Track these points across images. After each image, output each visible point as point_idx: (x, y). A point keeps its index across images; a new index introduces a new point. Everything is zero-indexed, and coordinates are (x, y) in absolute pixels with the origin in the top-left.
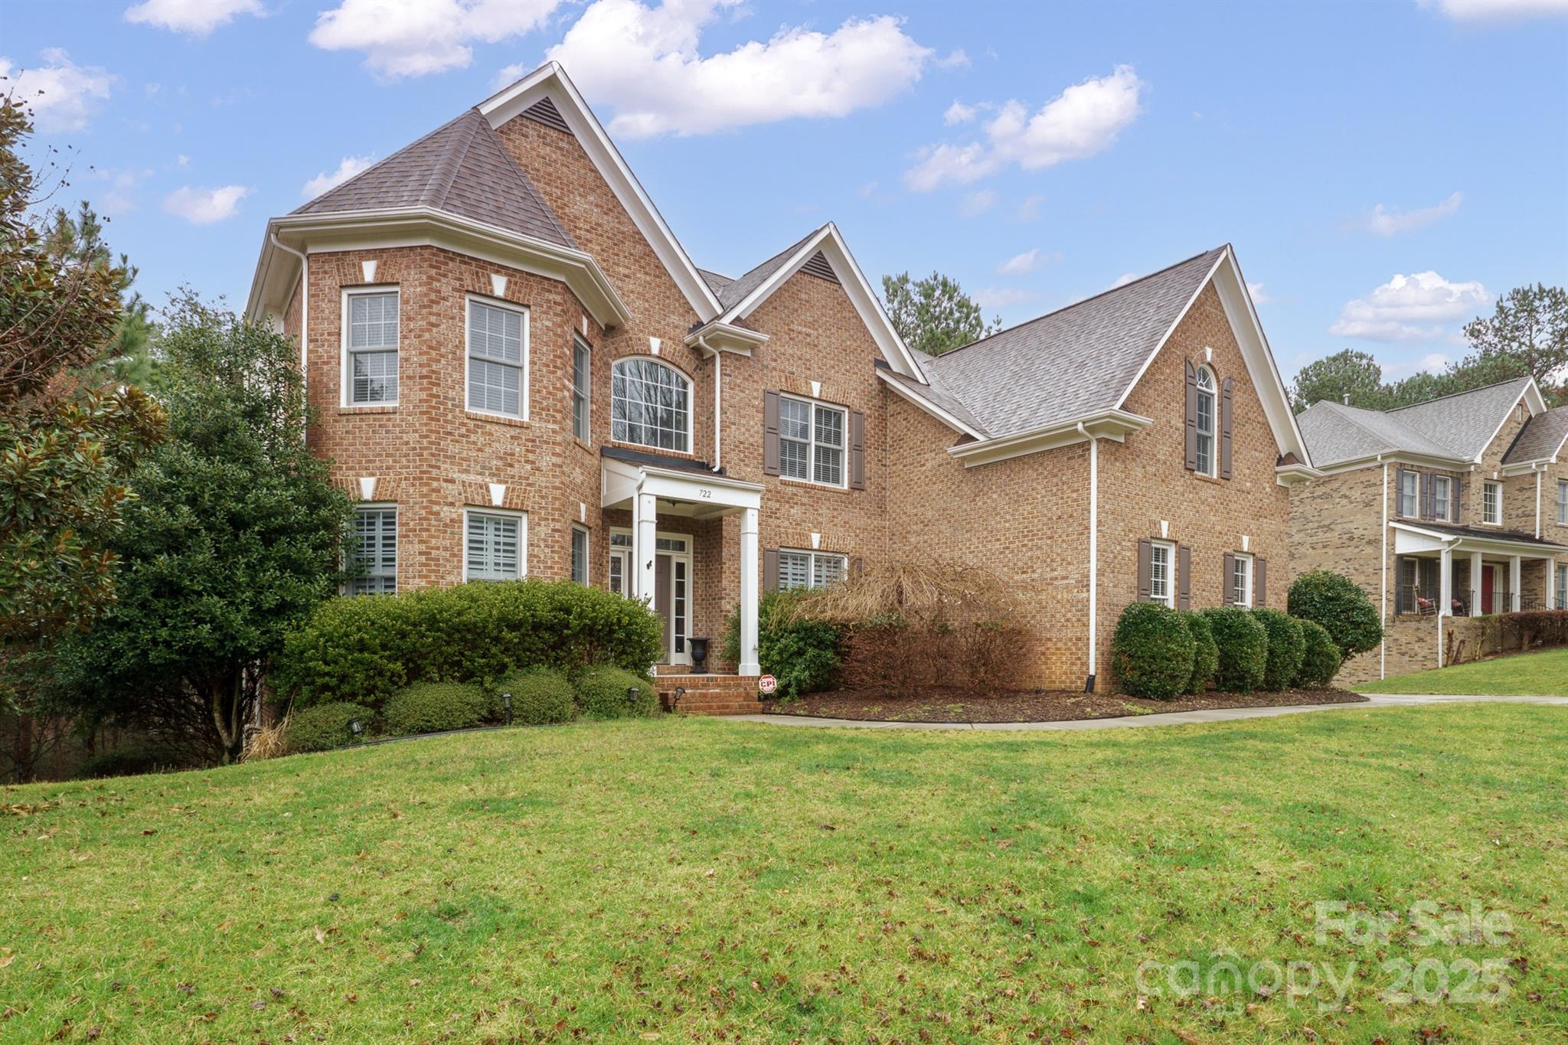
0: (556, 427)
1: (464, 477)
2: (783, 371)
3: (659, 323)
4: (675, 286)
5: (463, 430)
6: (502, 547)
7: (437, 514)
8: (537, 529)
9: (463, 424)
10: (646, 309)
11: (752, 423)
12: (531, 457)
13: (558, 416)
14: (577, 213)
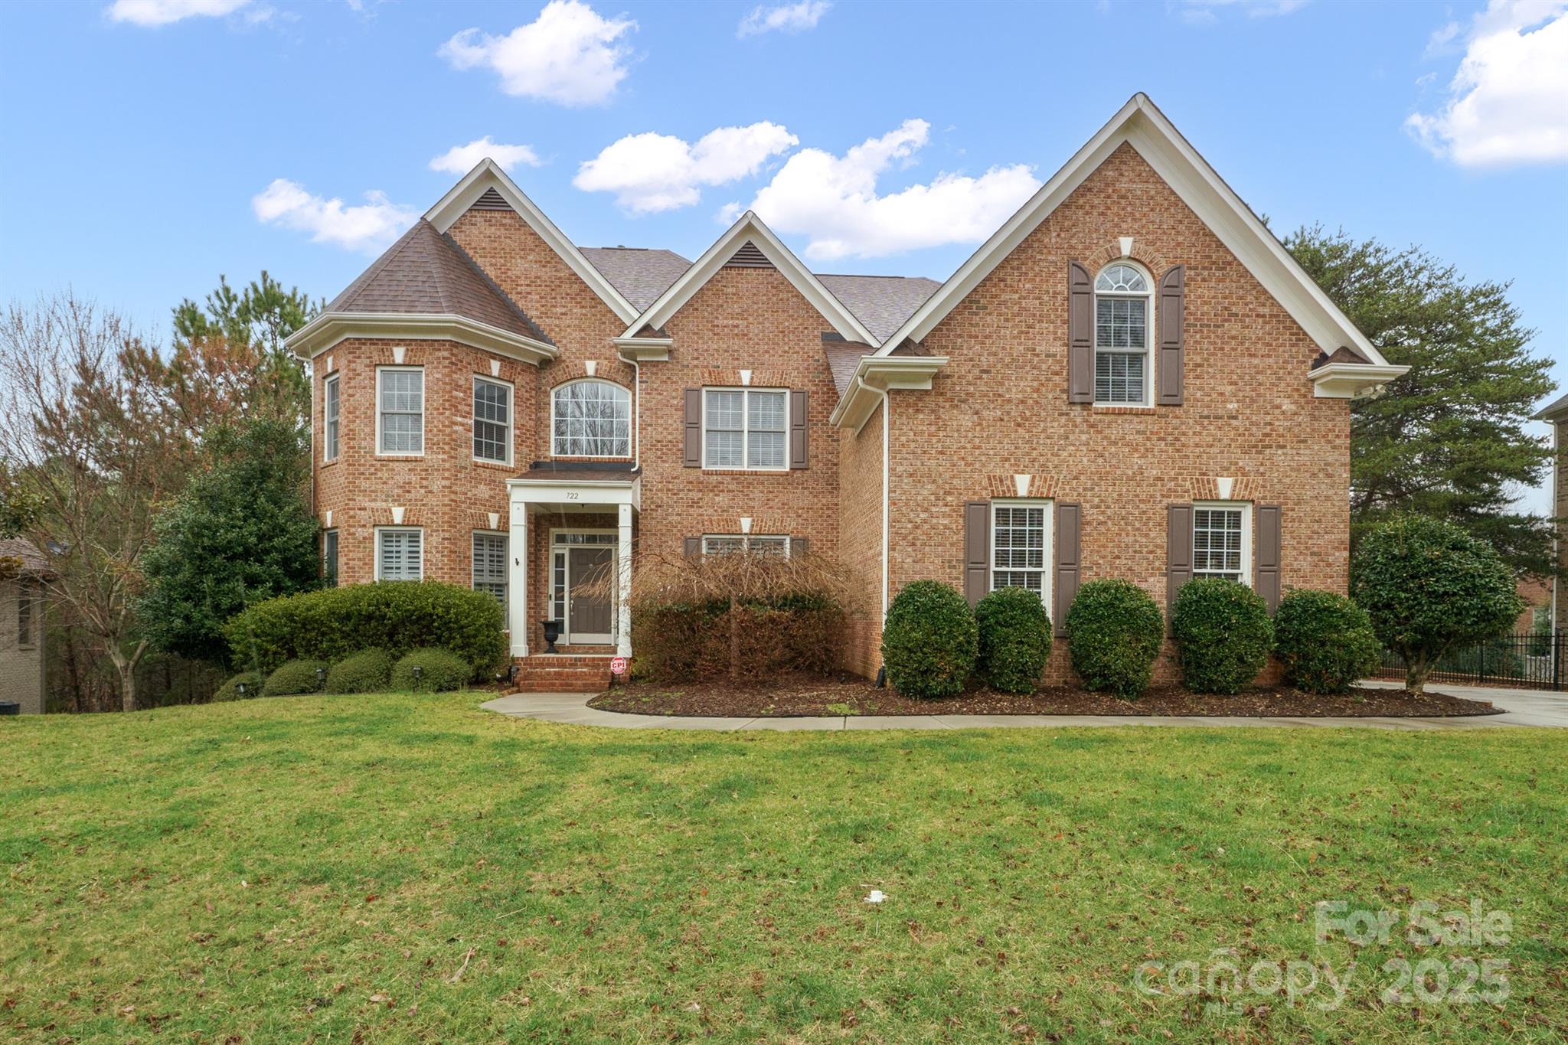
0: (445, 457)
1: (373, 505)
2: (706, 367)
3: (595, 347)
4: (611, 311)
5: (372, 470)
6: (394, 555)
7: (354, 534)
8: (430, 539)
9: (373, 465)
10: (582, 338)
11: (670, 422)
12: (425, 483)
13: (447, 448)
14: (518, 273)
